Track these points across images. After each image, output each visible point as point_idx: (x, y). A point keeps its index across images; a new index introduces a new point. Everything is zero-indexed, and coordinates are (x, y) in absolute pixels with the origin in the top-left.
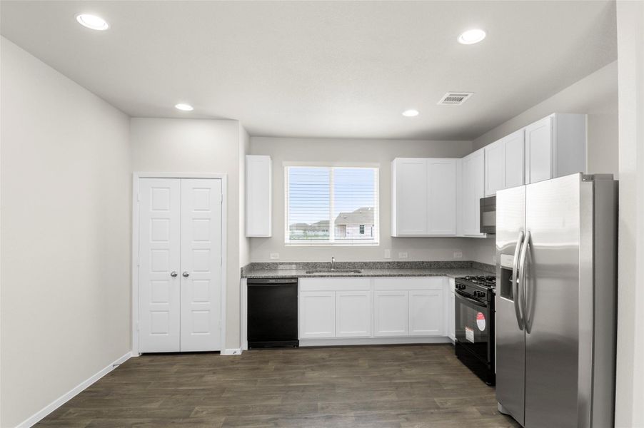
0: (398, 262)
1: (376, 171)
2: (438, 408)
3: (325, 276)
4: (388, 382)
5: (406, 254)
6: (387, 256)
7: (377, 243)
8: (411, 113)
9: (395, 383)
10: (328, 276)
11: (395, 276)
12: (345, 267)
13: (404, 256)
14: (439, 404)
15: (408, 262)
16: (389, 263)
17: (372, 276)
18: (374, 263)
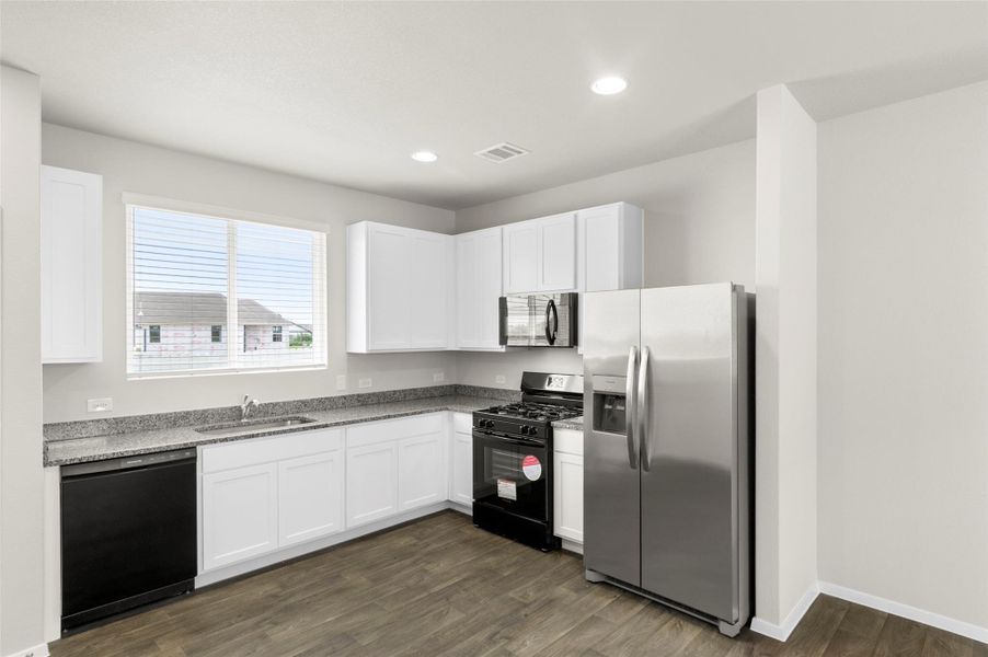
0: (358, 395)
1: (319, 238)
2: (525, 605)
3: (257, 435)
4: (425, 594)
5: (370, 380)
6: (340, 387)
7: (324, 365)
8: (425, 157)
9: (438, 593)
10: (264, 434)
11: (380, 418)
12: (266, 413)
13: (366, 385)
14: (521, 600)
15: (374, 394)
16: (345, 397)
17: (344, 423)
18: (320, 400)
